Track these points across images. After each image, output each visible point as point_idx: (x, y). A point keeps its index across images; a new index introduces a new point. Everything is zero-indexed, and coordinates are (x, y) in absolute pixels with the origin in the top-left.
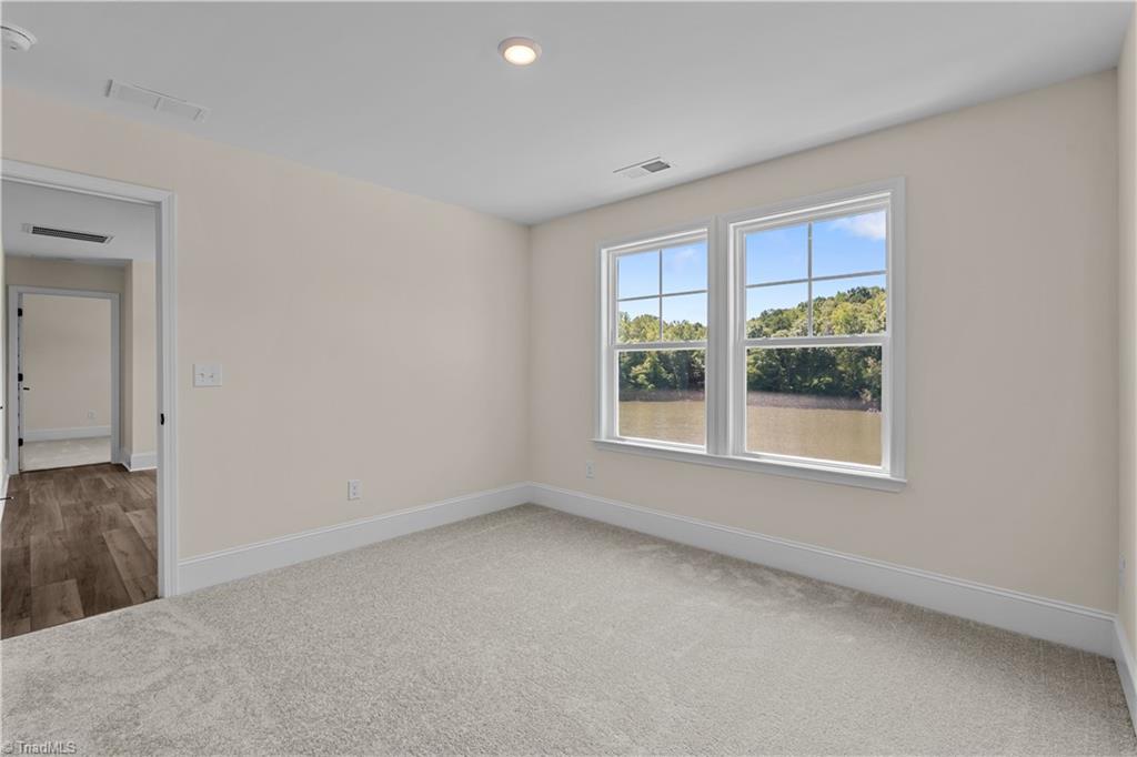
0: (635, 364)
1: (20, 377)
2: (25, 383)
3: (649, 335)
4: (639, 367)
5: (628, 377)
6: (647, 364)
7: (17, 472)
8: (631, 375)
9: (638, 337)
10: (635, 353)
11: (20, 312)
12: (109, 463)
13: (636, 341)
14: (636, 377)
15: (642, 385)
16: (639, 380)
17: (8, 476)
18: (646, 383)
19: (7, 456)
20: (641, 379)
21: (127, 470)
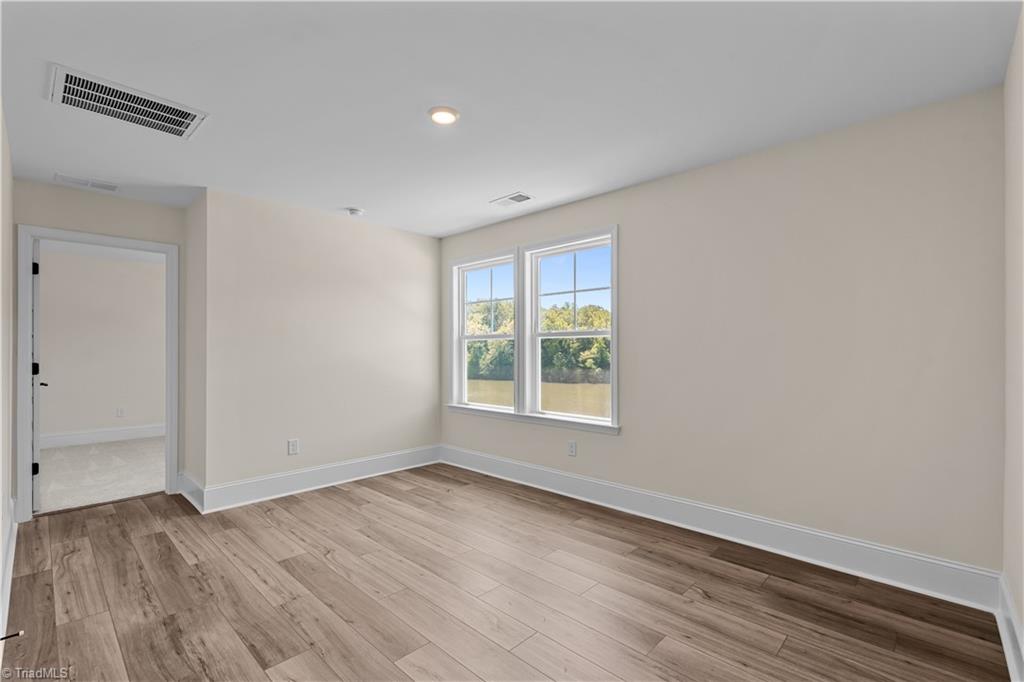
0: (584, 350)
1: (35, 369)
2: (41, 377)
3: (596, 323)
4: (587, 352)
5: (578, 361)
6: (594, 350)
7: (29, 517)
8: (580, 359)
9: (585, 325)
10: (583, 339)
11: (36, 269)
12: (163, 493)
13: (584, 328)
14: (584, 362)
15: (590, 368)
16: (588, 364)
17: (16, 526)
18: (594, 367)
19: (14, 494)
20: (589, 363)
21: (198, 513)
